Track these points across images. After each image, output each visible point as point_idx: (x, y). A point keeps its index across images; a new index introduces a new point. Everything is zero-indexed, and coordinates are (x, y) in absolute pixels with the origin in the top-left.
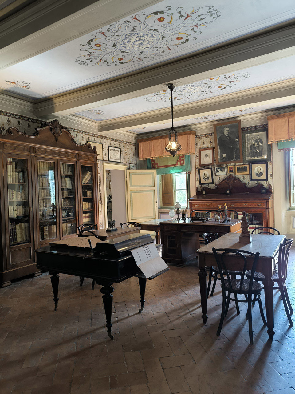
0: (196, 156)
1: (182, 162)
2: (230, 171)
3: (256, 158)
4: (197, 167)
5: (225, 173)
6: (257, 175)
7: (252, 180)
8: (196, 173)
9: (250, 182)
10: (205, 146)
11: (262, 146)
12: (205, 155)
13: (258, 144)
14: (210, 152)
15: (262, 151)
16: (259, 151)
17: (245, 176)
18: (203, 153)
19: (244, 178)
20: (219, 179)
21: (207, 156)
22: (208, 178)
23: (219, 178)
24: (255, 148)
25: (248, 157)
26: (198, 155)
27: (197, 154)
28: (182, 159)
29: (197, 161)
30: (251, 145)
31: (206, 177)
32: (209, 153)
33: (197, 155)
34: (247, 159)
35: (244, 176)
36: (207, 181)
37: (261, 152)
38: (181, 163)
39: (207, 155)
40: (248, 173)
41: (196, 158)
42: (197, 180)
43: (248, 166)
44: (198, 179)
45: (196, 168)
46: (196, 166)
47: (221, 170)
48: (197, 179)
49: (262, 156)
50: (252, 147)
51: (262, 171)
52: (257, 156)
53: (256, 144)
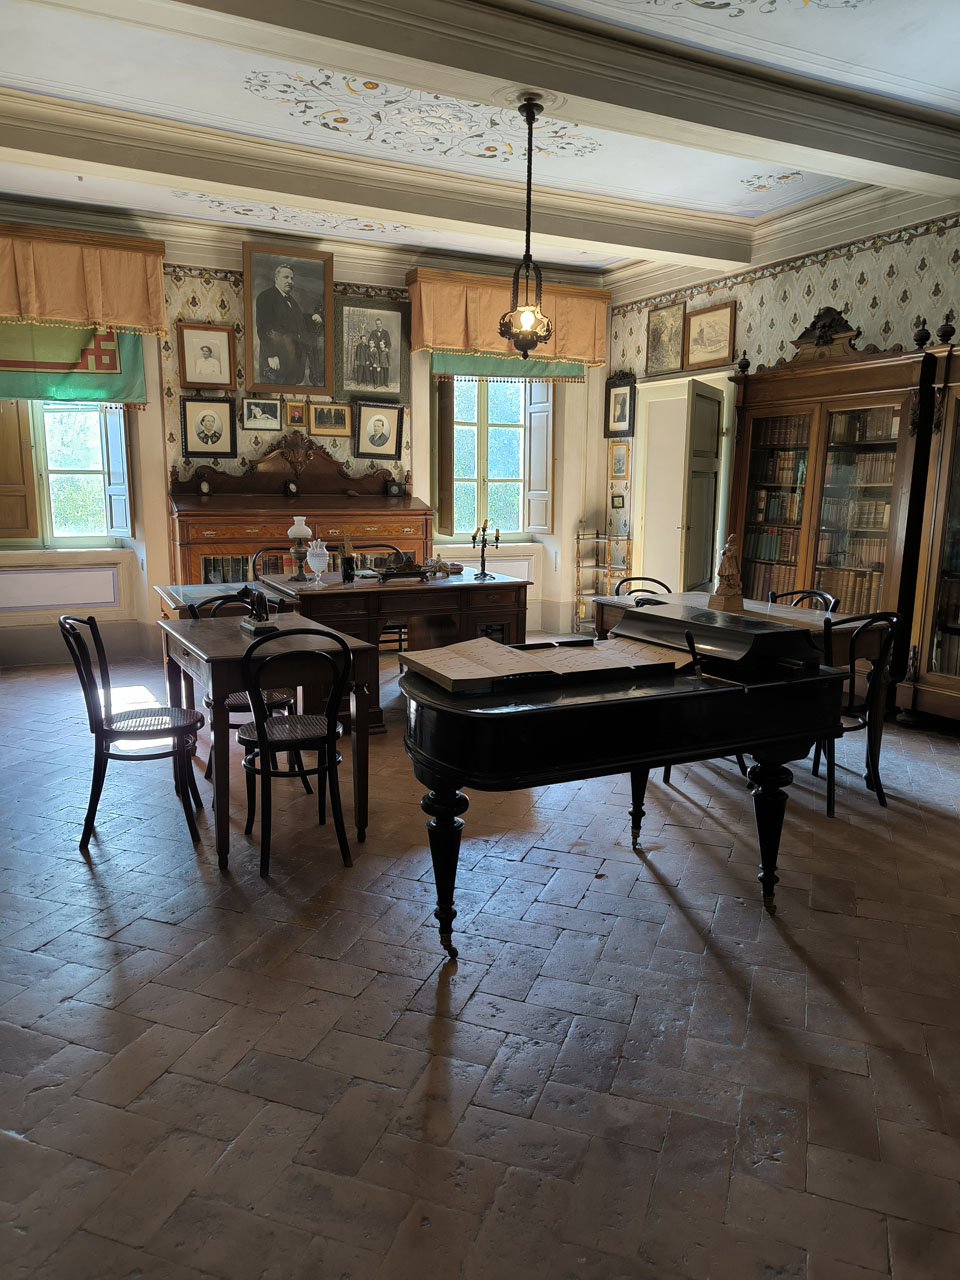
0: (163, 344)
1: (106, 359)
2: (293, 420)
4: (169, 389)
5: (274, 424)
6: (372, 439)
7: (358, 454)
8: (166, 413)
9: (353, 461)
10: (199, 313)
11: (387, 354)
12: (202, 349)
13: (378, 346)
14: (219, 340)
15: (387, 369)
16: (379, 369)
17: (339, 441)
18: (194, 339)
19: (335, 445)
20: (257, 443)
21: (208, 352)
22: (216, 437)
23: (256, 438)
24: (369, 356)
26: (173, 344)
27: (170, 338)
28: (104, 345)
29: (170, 364)
30: (360, 346)
31: (209, 430)
32: (218, 342)
33: (166, 342)
34: (345, 388)
35: (335, 440)
37: (385, 370)
38: (99, 364)
39: (210, 350)
40: (347, 431)
41: (164, 352)
42: (172, 438)
43: (347, 411)
44: (178, 437)
45: (165, 392)
46: (165, 386)
47: (264, 413)
48: (168, 436)
49: (387, 386)
50: (362, 349)
51: (385, 430)
52: (374, 383)
53: (372, 344)
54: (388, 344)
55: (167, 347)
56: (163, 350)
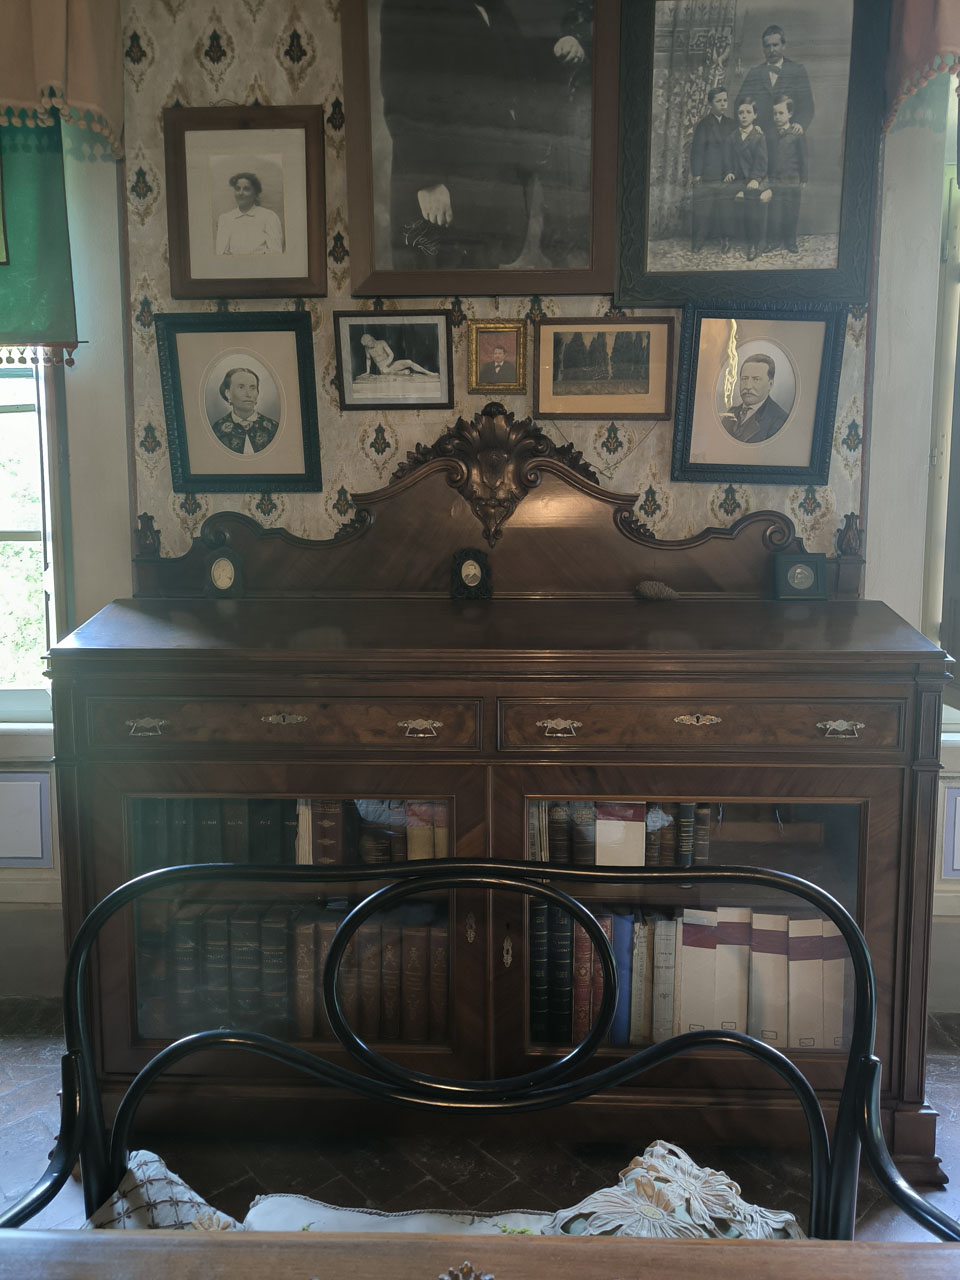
0: (131, 179)
2: (487, 373)
3: (733, 261)
4: (146, 304)
5: (431, 387)
7: (684, 469)
9: (670, 493)
11: (799, 144)
13: (766, 119)
14: (281, 154)
15: (796, 193)
16: (766, 196)
17: (624, 431)
18: (212, 156)
19: (612, 444)
20: (380, 445)
21: (251, 191)
22: (264, 431)
23: (380, 430)
24: (737, 159)
25: (663, 245)
26: (158, 179)
27: (147, 156)
29: (150, 235)
31: (245, 412)
32: (276, 158)
33: (141, 174)
34: (653, 265)
35: (613, 430)
36: (251, 461)
37: (788, 199)
39: (255, 184)
40: (653, 400)
41: (134, 203)
42: (151, 443)
44: (161, 435)
45: (134, 312)
46: (137, 296)
47: (399, 355)
48: (140, 435)
49: (793, 249)
50: (712, 138)
52: (749, 239)
53: (748, 113)
54: (802, 110)
55: (142, 188)
56: (132, 197)
